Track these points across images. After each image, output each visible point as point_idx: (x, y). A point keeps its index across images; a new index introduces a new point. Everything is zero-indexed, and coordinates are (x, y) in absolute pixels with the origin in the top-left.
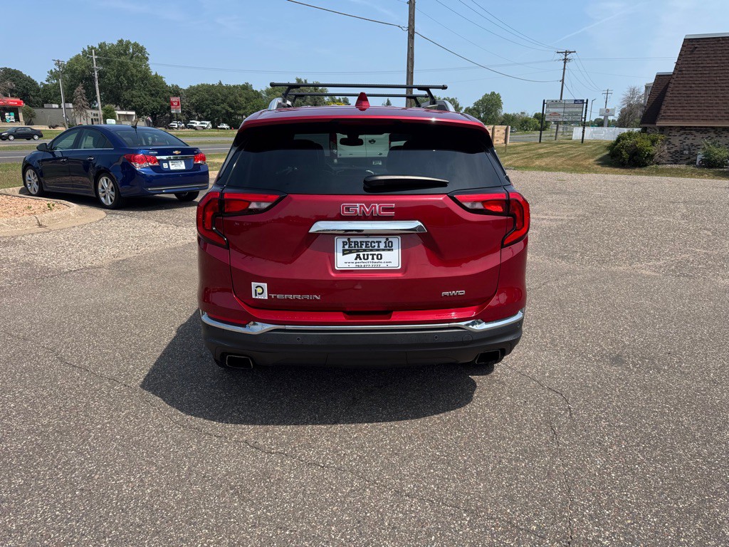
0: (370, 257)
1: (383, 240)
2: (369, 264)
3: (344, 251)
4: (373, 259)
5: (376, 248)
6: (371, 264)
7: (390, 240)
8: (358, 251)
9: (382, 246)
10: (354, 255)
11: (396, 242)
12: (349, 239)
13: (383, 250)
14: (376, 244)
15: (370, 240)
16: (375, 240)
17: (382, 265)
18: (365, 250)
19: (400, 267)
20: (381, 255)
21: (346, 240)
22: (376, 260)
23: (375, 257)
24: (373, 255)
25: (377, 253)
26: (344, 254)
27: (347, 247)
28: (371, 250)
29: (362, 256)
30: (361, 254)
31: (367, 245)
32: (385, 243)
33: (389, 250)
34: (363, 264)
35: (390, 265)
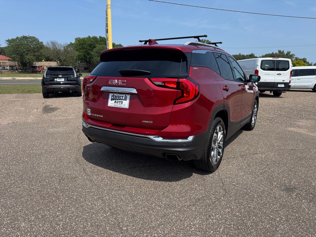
0: (119, 102)
1: (124, 96)
2: (118, 105)
3: (112, 99)
4: (120, 103)
5: (121, 99)
6: (119, 105)
7: (127, 96)
8: (116, 99)
9: (124, 98)
10: (114, 101)
11: (128, 97)
12: (114, 95)
13: (124, 100)
14: (122, 97)
15: (120, 95)
16: (122, 95)
17: (123, 106)
18: (118, 99)
19: (128, 108)
20: (122, 102)
21: (113, 95)
22: (120, 104)
23: (120, 102)
24: (120, 101)
25: (121, 101)
26: (111, 100)
27: (112, 98)
28: (120, 100)
29: (116, 102)
30: (116, 101)
31: (119, 97)
32: (125, 97)
33: (125, 100)
34: (116, 105)
35: (125, 106)
